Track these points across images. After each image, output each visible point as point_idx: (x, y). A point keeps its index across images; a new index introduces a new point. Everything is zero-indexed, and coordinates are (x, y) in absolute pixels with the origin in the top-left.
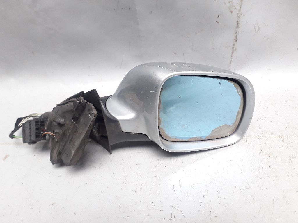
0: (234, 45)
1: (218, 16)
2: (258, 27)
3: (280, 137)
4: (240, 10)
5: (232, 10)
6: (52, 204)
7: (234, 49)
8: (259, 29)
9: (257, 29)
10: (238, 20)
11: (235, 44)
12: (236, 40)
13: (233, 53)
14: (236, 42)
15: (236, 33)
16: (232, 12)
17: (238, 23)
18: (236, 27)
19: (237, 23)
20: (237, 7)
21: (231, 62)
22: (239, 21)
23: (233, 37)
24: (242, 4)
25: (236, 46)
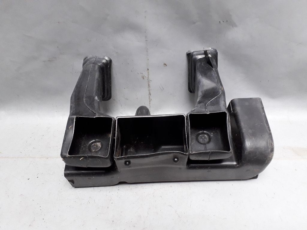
2: (162, 87)
4: (148, 78)
6: (21, 195)
9: (162, 89)
11: (150, 96)
12: (150, 94)
13: (150, 101)
15: (149, 90)
16: (143, 79)
17: (149, 85)
18: (148, 87)
20: (147, 76)
22: (149, 83)
23: (148, 93)
24: (149, 75)
25: (151, 97)
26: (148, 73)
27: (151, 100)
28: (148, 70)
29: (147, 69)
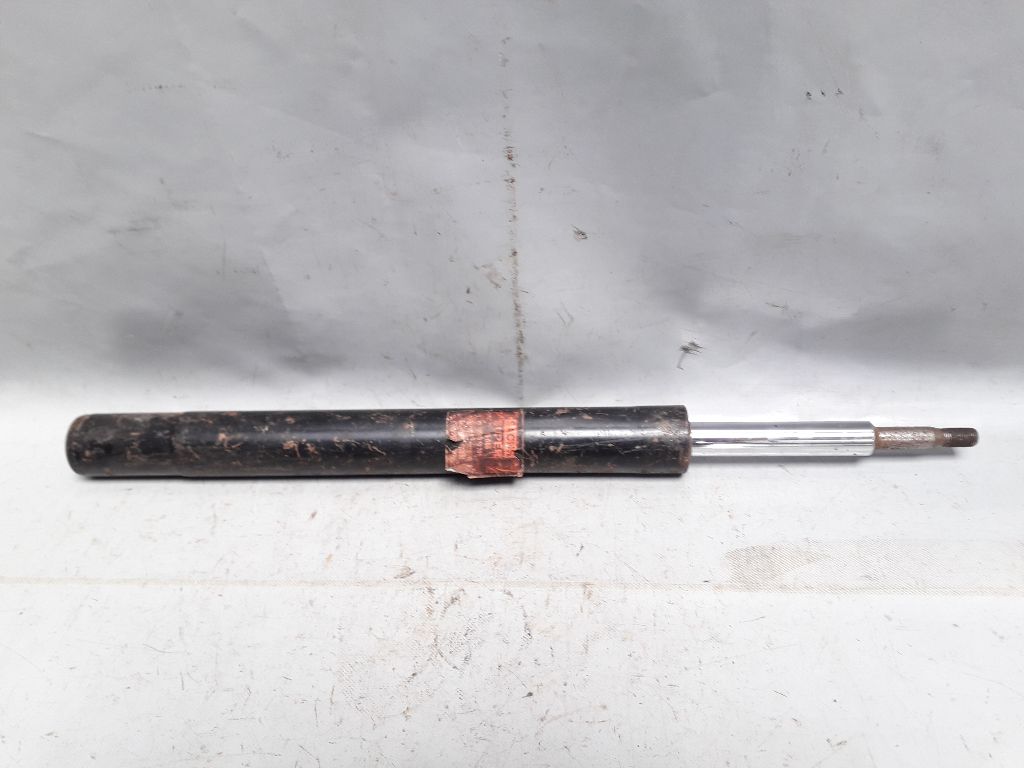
0: (519, 348)
1: (468, 292)
2: (569, 314)
3: (585, 585)
4: (515, 282)
5: (498, 282)
6: (49, 735)
7: (522, 356)
8: (572, 319)
9: (567, 320)
10: (515, 301)
11: (522, 347)
12: (521, 339)
13: (520, 363)
14: (522, 342)
15: (518, 325)
16: (497, 285)
17: (517, 307)
18: (516, 315)
19: (514, 307)
20: (510, 277)
21: (521, 381)
22: (517, 302)
23: (513, 333)
24: (517, 272)
25: (526, 351)
26: (515, 263)
27: (526, 357)
28: (515, 253)
29: (510, 253)
